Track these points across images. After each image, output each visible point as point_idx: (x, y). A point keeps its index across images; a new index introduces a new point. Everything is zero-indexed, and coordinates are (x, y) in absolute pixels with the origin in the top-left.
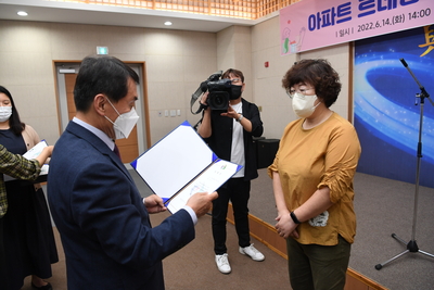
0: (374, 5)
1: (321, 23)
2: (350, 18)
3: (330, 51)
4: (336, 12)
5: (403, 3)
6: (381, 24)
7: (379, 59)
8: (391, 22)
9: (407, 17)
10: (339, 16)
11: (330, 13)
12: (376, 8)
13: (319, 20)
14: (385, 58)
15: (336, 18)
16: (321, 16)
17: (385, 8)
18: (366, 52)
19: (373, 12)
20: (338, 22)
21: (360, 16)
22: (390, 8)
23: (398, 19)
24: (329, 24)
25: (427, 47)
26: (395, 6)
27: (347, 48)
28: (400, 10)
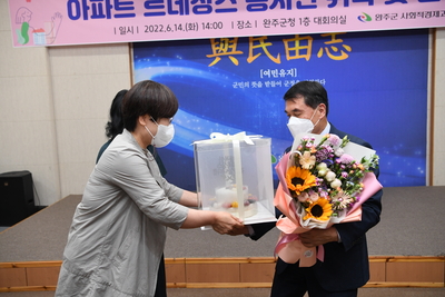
0: (163, 7)
1: (90, 12)
2: (133, 15)
3: (102, 49)
4: (112, 3)
5: (195, 11)
6: (173, 28)
7: (165, 65)
8: (184, 27)
9: (201, 26)
10: (117, 9)
11: (104, 3)
12: (166, 10)
13: (86, 8)
14: (172, 65)
15: (113, 12)
16: (89, 4)
17: (176, 12)
18: (149, 56)
19: (163, 14)
20: (116, 16)
21: (146, 15)
22: (182, 14)
23: (191, 27)
24: (102, 16)
25: (215, 58)
26: (187, 13)
27: (127, 48)
28: (192, 18)
